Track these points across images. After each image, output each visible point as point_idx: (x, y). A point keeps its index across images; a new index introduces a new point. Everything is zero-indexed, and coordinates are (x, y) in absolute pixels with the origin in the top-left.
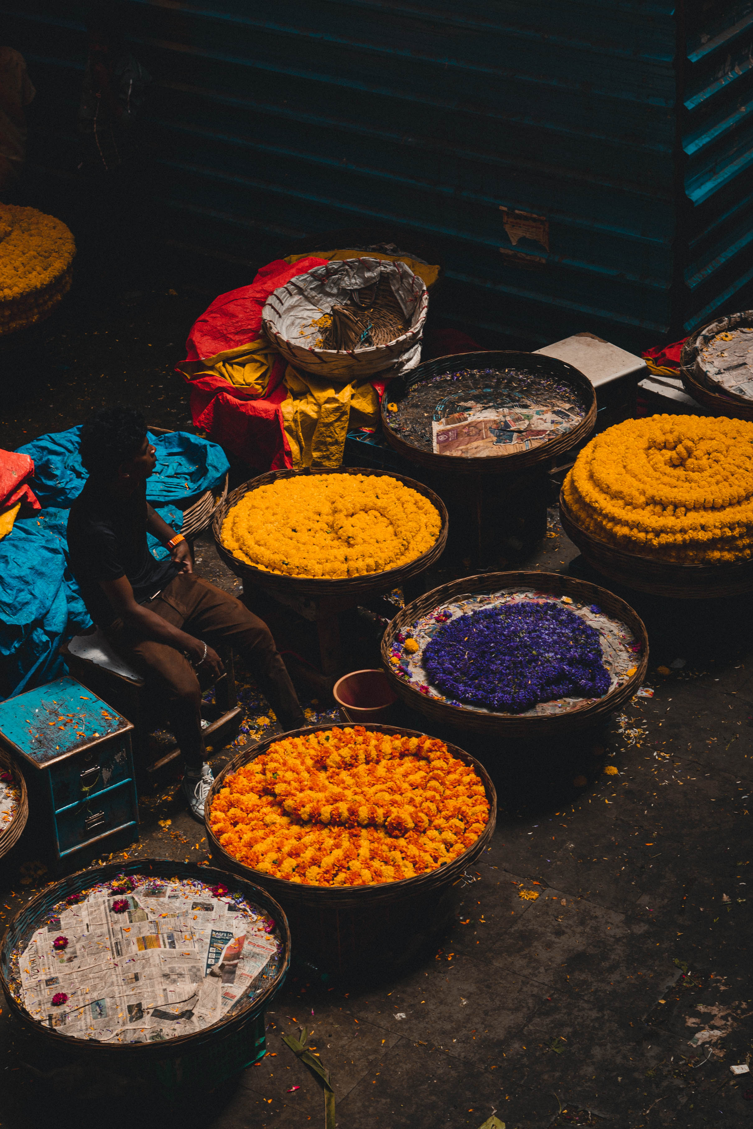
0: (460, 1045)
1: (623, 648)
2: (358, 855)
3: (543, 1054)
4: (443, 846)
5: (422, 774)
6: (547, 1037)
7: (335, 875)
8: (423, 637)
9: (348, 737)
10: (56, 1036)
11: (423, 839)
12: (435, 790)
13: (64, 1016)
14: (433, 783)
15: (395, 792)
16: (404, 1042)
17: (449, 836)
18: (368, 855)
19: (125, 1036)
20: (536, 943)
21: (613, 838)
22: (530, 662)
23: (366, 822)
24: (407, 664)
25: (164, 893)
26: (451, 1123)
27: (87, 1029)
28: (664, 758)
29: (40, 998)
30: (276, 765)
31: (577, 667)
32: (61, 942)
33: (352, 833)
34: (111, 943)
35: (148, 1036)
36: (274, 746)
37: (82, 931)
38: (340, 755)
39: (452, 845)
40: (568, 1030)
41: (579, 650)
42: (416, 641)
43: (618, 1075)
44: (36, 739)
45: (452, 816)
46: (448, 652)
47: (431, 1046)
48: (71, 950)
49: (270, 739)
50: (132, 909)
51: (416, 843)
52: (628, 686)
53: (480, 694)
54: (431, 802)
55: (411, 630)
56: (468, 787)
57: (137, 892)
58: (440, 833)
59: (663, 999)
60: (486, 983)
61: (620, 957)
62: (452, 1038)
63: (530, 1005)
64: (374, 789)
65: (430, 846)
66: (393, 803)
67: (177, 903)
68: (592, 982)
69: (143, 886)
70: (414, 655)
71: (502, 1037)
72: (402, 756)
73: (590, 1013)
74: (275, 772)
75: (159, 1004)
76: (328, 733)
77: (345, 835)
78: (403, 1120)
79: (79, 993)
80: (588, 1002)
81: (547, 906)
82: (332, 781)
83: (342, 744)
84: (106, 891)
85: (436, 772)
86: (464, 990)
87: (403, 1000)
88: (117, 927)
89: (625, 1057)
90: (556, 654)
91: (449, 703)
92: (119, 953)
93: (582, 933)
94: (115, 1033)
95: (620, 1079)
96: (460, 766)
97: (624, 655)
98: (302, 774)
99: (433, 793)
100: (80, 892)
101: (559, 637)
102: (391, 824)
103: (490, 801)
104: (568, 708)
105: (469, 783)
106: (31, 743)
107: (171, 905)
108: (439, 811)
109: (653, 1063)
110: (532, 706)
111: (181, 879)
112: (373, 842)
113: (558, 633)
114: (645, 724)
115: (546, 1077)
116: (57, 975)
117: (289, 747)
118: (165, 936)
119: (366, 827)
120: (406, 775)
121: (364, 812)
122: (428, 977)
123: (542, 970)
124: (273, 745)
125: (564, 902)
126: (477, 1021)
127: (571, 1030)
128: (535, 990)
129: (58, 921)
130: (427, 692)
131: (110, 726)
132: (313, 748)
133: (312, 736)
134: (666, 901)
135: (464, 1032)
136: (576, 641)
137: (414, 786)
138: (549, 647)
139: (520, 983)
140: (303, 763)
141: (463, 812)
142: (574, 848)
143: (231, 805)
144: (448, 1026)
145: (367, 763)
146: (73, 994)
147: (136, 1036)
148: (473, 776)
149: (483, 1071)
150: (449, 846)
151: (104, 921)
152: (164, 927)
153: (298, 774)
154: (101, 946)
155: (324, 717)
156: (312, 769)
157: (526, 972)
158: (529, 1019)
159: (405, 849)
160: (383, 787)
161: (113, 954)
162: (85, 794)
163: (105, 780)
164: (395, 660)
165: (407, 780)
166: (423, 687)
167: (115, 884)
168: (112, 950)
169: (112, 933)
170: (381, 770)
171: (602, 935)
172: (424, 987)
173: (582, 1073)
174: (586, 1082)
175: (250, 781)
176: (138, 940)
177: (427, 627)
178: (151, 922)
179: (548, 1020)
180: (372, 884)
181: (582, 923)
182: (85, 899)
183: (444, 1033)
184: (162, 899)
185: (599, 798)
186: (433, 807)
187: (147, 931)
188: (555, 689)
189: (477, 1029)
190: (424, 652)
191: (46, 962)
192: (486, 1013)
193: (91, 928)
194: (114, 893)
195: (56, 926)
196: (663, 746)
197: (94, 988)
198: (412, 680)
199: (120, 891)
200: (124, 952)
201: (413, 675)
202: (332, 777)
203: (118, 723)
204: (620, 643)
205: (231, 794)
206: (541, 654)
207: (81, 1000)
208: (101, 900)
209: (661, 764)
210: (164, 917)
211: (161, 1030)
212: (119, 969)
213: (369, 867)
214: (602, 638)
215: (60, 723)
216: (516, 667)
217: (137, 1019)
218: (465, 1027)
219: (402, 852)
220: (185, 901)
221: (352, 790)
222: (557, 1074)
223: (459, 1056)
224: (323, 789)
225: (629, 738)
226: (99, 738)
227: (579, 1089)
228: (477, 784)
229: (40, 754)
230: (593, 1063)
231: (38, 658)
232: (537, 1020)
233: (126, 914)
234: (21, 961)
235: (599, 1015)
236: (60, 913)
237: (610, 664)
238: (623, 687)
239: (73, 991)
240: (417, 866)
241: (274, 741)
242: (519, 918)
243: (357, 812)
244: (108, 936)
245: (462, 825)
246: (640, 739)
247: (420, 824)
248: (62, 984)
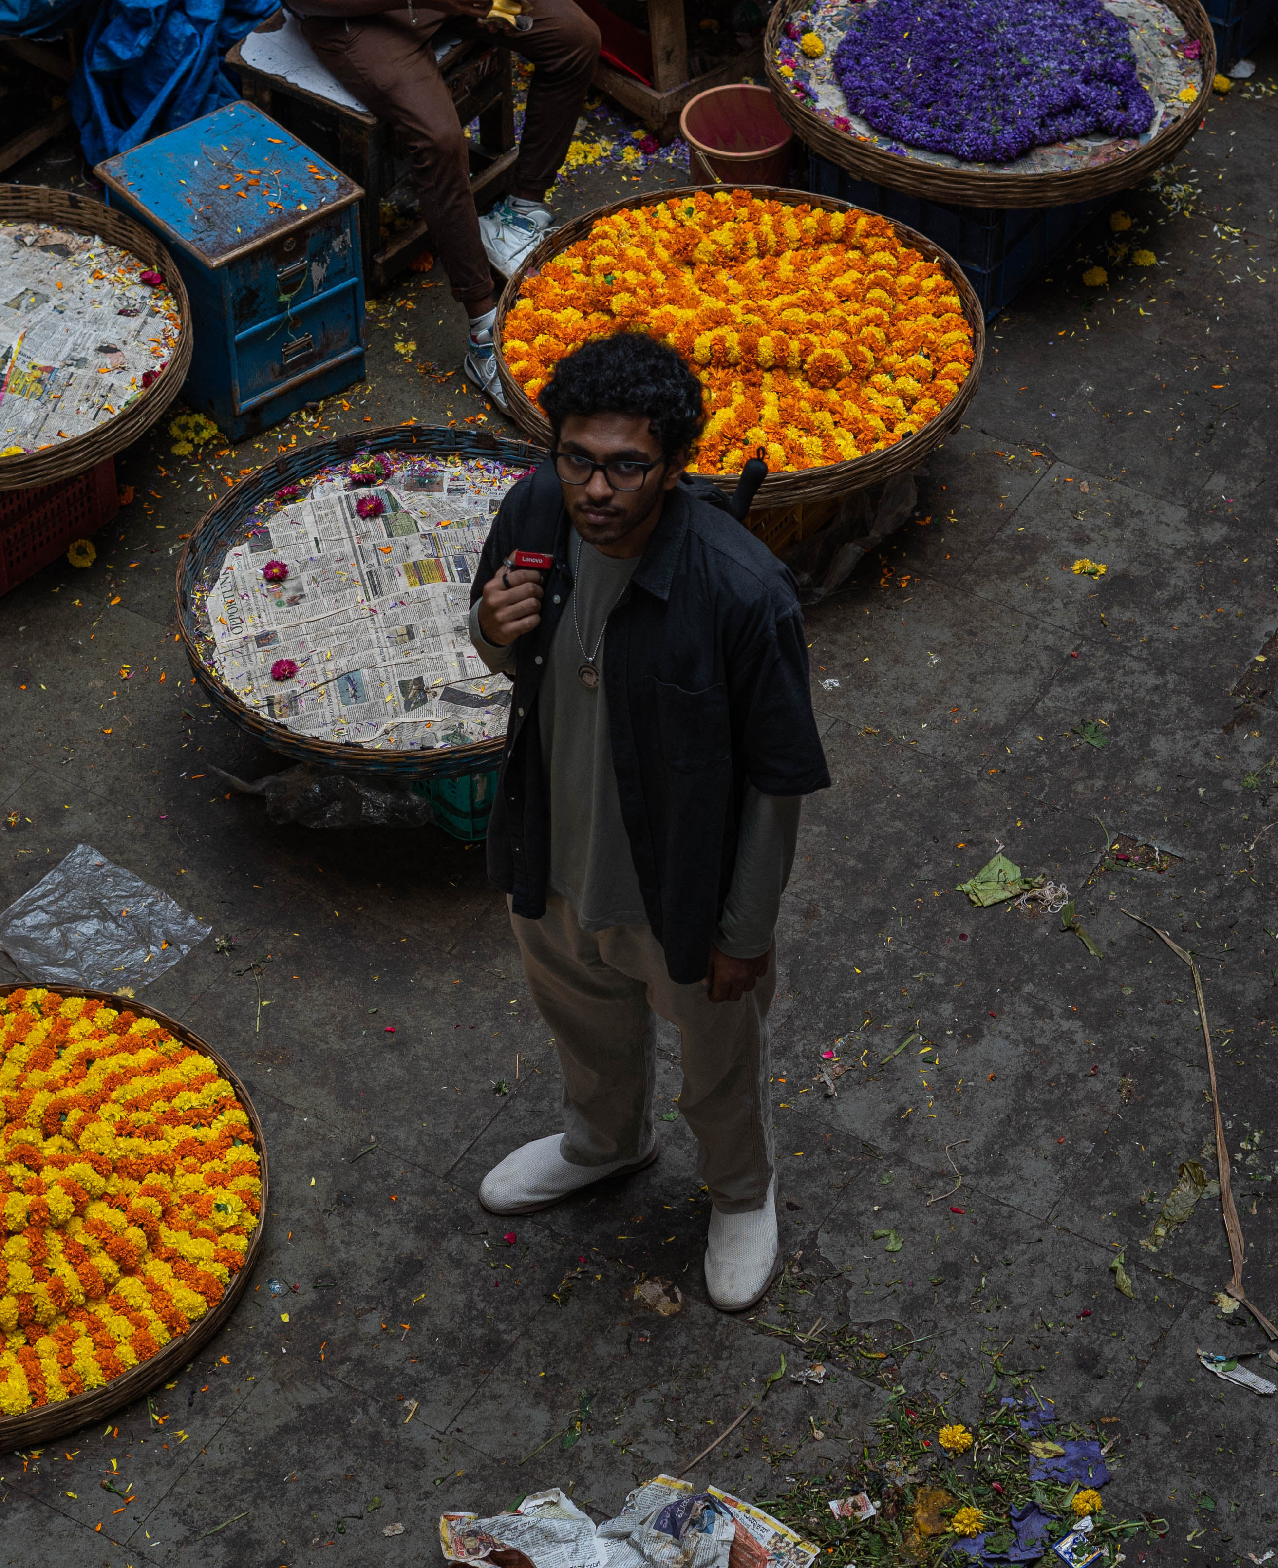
0: (935, 733)
1: (1169, 52)
2: (761, 418)
3: (1073, 749)
4: (900, 403)
5: (854, 274)
6: (1076, 719)
7: (724, 453)
8: (830, 30)
9: (724, 208)
10: (286, 736)
11: (869, 391)
12: (881, 304)
13: (294, 699)
14: (876, 293)
15: (814, 306)
16: (841, 728)
17: (909, 384)
18: (777, 419)
19: (400, 735)
20: (1044, 558)
21: (1157, 376)
22: (1017, 77)
23: (770, 363)
24: (807, 78)
25: (440, 484)
26: (930, 867)
27: (334, 723)
28: (1230, 235)
29: (250, 667)
30: (608, 259)
31: (1098, 87)
32: (275, 571)
33: (749, 380)
34: (361, 573)
35: (440, 734)
36: (600, 227)
37: (309, 551)
38: (714, 242)
39: (914, 401)
40: (1109, 707)
41: (1098, 56)
42: (819, 37)
43: (1197, 785)
44: (200, 214)
45: (915, 350)
46: (877, 58)
47: (886, 735)
48: (294, 584)
49: (592, 212)
50: (389, 513)
51: (855, 397)
52: (1187, 121)
53: (939, 132)
54: (877, 326)
55: (807, 17)
56: (931, 297)
57: (393, 483)
58: (894, 379)
59: (1262, 653)
60: (967, 627)
61: (1185, 581)
62: (919, 722)
63: (1044, 664)
64: (776, 303)
65: (879, 401)
66: (813, 327)
67: (463, 503)
68: (1142, 625)
69: (402, 472)
70: (817, 62)
71: (1002, 721)
72: (819, 241)
73: (1143, 678)
74: (607, 271)
75: (453, 678)
76: (688, 202)
77: (737, 385)
78: (852, 863)
79: (315, 659)
80: (1139, 659)
81: (1057, 492)
82: (704, 287)
83: (714, 222)
84: (340, 481)
85: (880, 273)
86: (932, 640)
87: (832, 657)
88: (368, 545)
89: (1207, 754)
90: (1061, 63)
91: (885, 148)
92: (376, 590)
93: (1120, 541)
94: (381, 730)
95: (1201, 791)
96: (915, 259)
97: (1171, 64)
98: (653, 274)
99: (879, 310)
100: (298, 482)
101: (1063, 32)
102: (813, 366)
103: (972, 323)
104: (1085, 158)
105: (934, 291)
106: (193, 221)
107: (453, 505)
108: (890, 341)
109: (1255, 764)
110: (1024, 153)
111: (464, 459)
112: (784, 396)
113: (1061, 26)
114: (1193, 176)
115: (1080, 788)
116: (275, 628)
117: (625, 226)
118: (451, 559)
119: (770, 370)
120: (828, 277)
121: (766, 346)
122: (870, 618)
123: (1058, 604)
124: (598, 222)
125: (1085, 487)
126: (958, 692)
127: (1115, 707)
128: (1051, 640)
129: (266, 532)
130: (847, 129)
131: (324, 191)
132: (666, 228)
133: (660, 207)
134: (1253, 485)
135: (939, 711)
136: (1091, 39)
137: (844, 297)
138: (1049, 49)
139: (1024, 627)
140: (651, 255)
141: (932, 343)
142: (1094, 393)
143: (539, 329)
144: (911, 702)
145: (761, 255)
146: (305, 661)
147: (418, 734)
148: (938, 277)
149: (975, 777)
150: (910, 402)
151: (345, 534)
152: (447, 544)
153: (645, 273)
154: (343, 579)
155: (657, 162)
156: (670, 265)
157: (1032, 608)
158: (1045, 689)
159: (837, 408)
160: (793, 298)
161: (366, 592)
162: (283, 307)
163: (316, 282)
164: (786, 70)
165: (832, 285)
166: (839, 120)
167: (355, 468)
168: (364, 585)
169: (360, 555)
170: (785, 268)
171: (1152, 543)
172: (866, 633)
173: (1138, 780)
174: (1147, 797)
175: (565, 287)
176: (406, 567)
177: (835, 12)
178: (424, 536)
179: (1076, 690)
180: (790, 469)
181: (1118, 523)
182: (306, 493)
183: (905, 712)
184: (437, 495)
185: (1129, 306)
186: (880, 334)
187: (419, 552)
188: (1060, 124)
189: (959, 707)
190: (837, 58)
191: (253, 606)
192: (972, 679)
193: (323, 545)
194: (357, 483)
195: (263, 541)
196: (1228, 215)
197: (340, 650)
198: (819, 106)
199: (366, 481)
200: (384, 589)
201: (820, 98)
202: (704, 280)
203: (337, 186)
204: (1163, 43)
205: (536, 309)
206: (1035, 64)
207: (319, 672)
208: (333, 496)
209: (1228, 249)
210: (445, 527)
211: (461, 724)
212: (379, 618)
213: (781, 441)
214: (1132, 32)
215: (238, 186)
216: (994, 87)
217: (417, 705)
218: (940, 703)
219: (833, 412)
220: (475, 497)
221: (742, 303)
222: (1099, 783)
223: (934, 752)
224: (694, 303)
225: (1170, 201)
226: (308, 212)
227: (1136, 808)
228: (947, 293)
229: (210, 240)
230: (1156, 765)
231: (178, 64)
232: (1056, 690)
233: (380, 521)
234: (209, 603)
235: (1159, 681)
236: (267, 519)
237: (1149, 80)
238: (1179, 124)
239: (304, 655)
240: (861, 436)
241: (599, 215)
242: (1013, 514)
243: (756, 346)
244: (354, 561)
245: (927, 365)
246: (1189, 202)
247: (862, 365)
248: (283, 643)
